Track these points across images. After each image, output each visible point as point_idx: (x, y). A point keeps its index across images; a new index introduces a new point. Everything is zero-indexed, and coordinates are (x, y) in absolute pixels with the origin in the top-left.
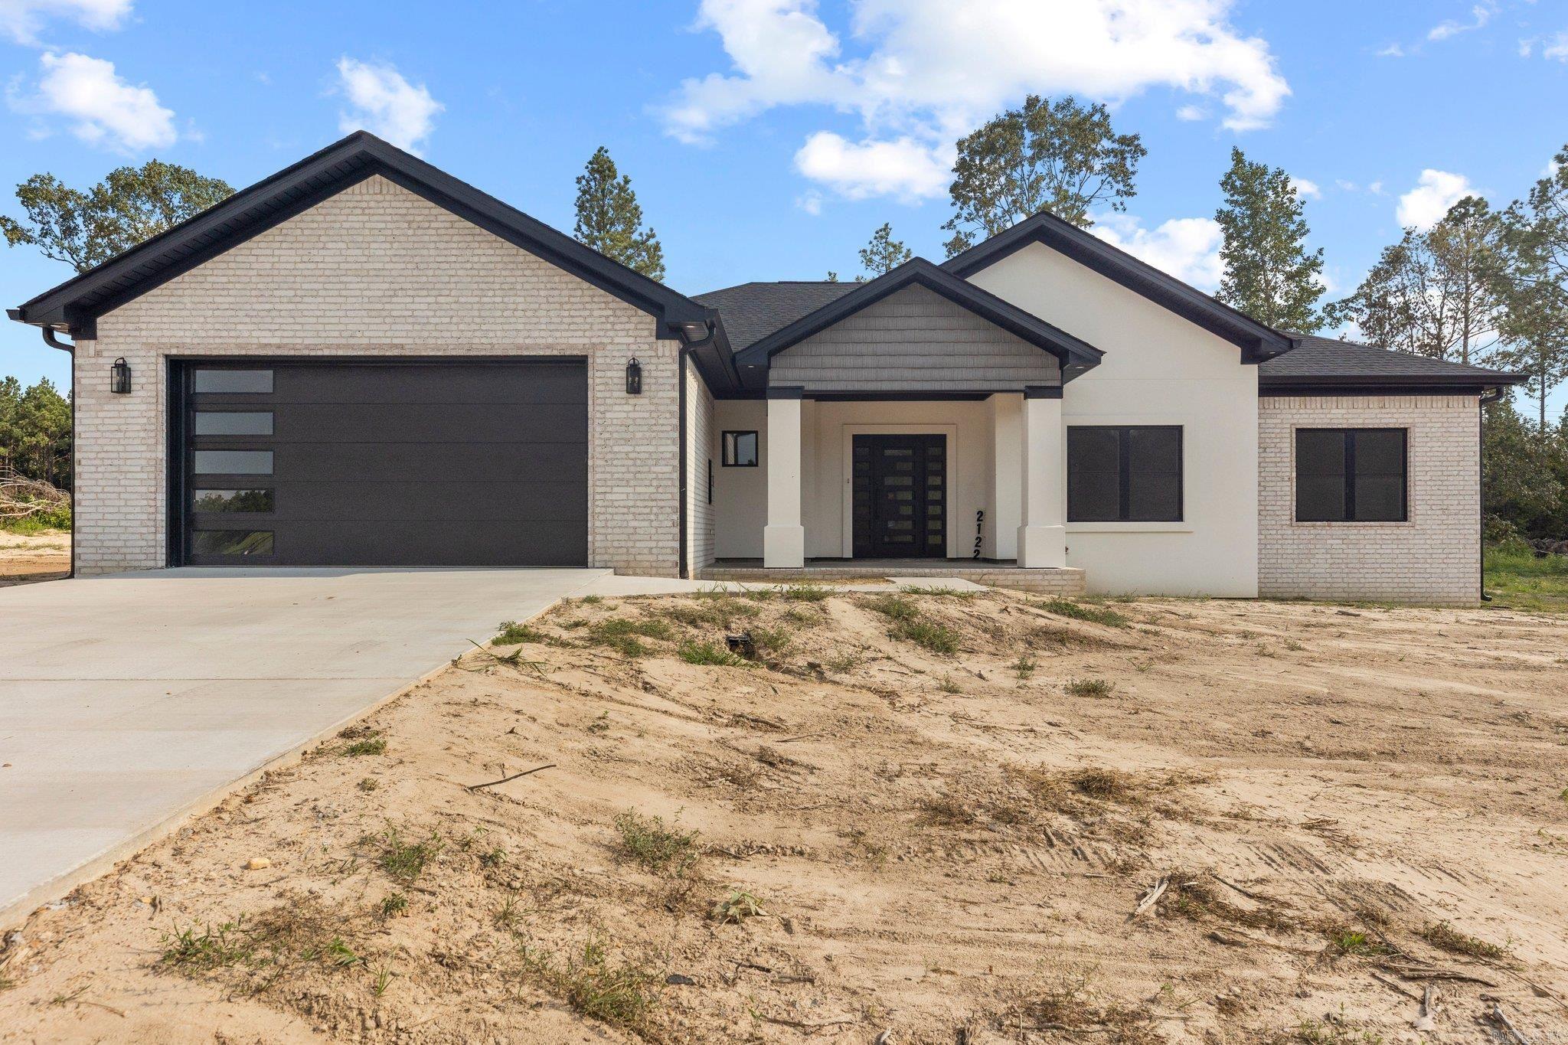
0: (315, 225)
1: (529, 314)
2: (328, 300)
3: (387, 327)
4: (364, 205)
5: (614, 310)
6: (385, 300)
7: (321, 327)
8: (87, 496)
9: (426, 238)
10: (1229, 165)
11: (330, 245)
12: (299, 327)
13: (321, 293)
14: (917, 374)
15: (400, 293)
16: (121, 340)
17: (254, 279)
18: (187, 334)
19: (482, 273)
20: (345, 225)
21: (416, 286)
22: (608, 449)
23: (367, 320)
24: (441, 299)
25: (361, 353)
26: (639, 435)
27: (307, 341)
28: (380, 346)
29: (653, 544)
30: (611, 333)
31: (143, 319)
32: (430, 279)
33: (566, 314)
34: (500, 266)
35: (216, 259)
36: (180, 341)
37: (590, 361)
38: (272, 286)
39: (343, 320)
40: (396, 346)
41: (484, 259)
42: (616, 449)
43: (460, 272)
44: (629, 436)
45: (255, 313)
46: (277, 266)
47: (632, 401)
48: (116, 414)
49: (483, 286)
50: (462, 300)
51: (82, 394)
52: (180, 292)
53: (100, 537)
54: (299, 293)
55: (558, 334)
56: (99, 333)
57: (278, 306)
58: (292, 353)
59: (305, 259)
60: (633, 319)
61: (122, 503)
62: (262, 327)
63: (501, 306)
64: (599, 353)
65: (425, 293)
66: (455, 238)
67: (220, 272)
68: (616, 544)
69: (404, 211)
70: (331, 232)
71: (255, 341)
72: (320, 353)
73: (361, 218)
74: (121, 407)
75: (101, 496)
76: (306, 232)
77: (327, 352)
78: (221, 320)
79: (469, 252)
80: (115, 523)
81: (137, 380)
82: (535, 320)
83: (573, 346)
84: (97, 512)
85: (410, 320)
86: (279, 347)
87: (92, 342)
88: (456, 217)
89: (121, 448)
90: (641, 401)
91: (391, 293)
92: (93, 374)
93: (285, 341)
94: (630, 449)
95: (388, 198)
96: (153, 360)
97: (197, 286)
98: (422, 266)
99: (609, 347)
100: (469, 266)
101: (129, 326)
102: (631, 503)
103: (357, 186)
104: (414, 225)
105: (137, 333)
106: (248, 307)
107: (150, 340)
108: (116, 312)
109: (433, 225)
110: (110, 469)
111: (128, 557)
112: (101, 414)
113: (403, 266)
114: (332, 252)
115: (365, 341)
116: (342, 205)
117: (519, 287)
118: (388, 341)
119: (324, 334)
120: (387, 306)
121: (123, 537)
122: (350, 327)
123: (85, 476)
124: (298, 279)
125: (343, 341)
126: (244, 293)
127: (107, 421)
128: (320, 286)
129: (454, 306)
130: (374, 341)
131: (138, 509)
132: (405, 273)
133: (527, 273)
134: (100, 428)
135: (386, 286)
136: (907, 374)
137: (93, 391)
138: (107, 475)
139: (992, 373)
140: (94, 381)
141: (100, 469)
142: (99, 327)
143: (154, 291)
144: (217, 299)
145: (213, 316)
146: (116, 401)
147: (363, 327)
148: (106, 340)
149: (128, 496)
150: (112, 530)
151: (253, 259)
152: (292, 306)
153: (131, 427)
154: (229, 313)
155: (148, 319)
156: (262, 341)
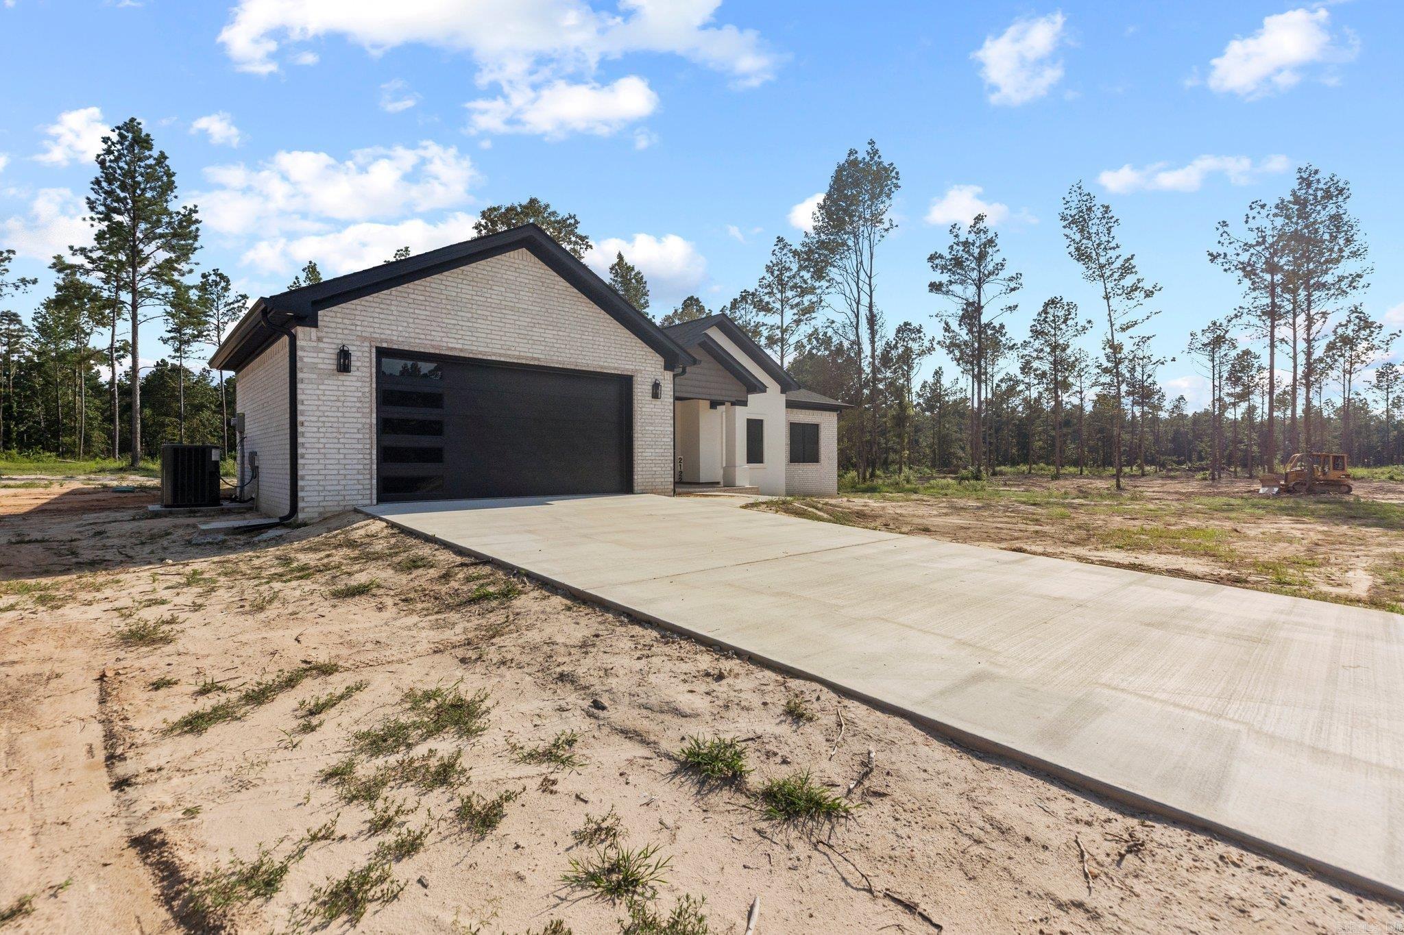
0: (485, 273)
1: (606, 348)
2: (494, 323)
3: (530, 346)
4: (516, 266)
5: (646, 352)
6: (528, 328)
7: (489, 341)
8: (309, 451)
9: (552, 294)
10: (616, 260)
11: (494, 288)
12: (474, 339)
13: (489, 318)
14: (697, 390)
15: (537, 325)
16: (340, 331)
18: (394, 333)
19: (583, 321)
20: (504, 276)
21: (546, 323)
22: (643, 428)
23: (518, 340)
24: (561, 333)
25: (515, 361)
26: (657, 421)
27: (480, 349)
28: (526, 358)
29: (663, 479)
30: (644, 365)
31: (357, 318)
32: (555, 320)
33: (623, 350)
34: (591, 318)
35: (416, 282)
36: (389, 337)
37: (635, 378)
38: (456, 308)
39: (503, 338)
40: (535, 359)
42: (647, 428)
43: (571, 318)
44: (652, 421)
45: (444, 325)
46: (460, 295)
47: (654, 402)
48: (336, 388)
49: (583, 329)
50: (572, 335)
51: (305, 370)
52: (388, 302)
53: (321, 483)
54: (475, 316)
55: (620, 362)
56: (320, 323)
57: (460, 323)
58: (471, 356)
59: (479, 293)
60: (654, 358)
61: (342, 456)
62: (450, 335)
63: (592, 342)
64: (639, 375)
65: (551, 328)
68: (647, 480)
69: (539, 275)
70: (496, 279)
71: (445, 344)
72: (489, 358)
73: (514, 273)
74: (339, 383)
75: (322, 451)
77: (494, 358)
78: (420, 326)
79: (575, 307)
80: (336, 472)
81: (355, 363)
82: (609, 352)
83: (627, 370)
84: (319, 463)
85: (544, 343)
86: (461, 350)
87: (314, 329)
88: (568, 285)
89: (340, 414)
90: (658, 402)
91: (532, 325)
92: (315, 355)
93: (466, 347)
94: (653, 428)
95: (530, 264)
96: (367, 349)
97: (402, 299)
98: (550, 311)
99: (643, 372)
100: (576, 315)
101: (346, 321)
102: (653, 458)
103: (512, 253)
104: (546, 284)
105: (353, 328)
106: (440, 320)
107: (364, 334)
108: (334, 308)
110: (330, 430)
111: (347, 498)
112: (322, 387)
113: (539, 309)
114: (496, 292)
115: (517, 353)
116: (503, 262)
117: (601, 332)
118: (530, 355)
119: (491, 346)
120: (530, 333)
121: (343, 482)
122: (507, 343)
123: (307, 435)
124: (474, 307)
125: (503, 352)
126: (436, 310)
127: (327, 393)
128: (488, 313)
129: (567, 338)
130: (522, 354)
131: (355, 461)
132: (540, 313)
134: (322, 397)
135: (529, 320)
137: (314, 368)
138: (327, 435)
140: (316, 361)
141: (321, 430)
142: (320, 318)
143: (367, 298)
144: (416, 311)
145: (414, 323)
146: (335, 377)
147: (515, 344)
148: (325, 329)
149: (345, 451)
150: (333, 477)
151: (443, 287)
152: (470, 324)
153: (348, 399)
154: (425, 322)
155: (362, 318)
156: (450, 345)
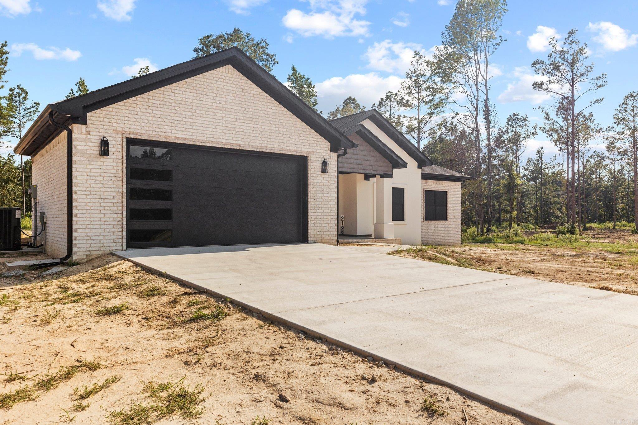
0: (202, 83)
1: (288, 136)
2: (208, 119)
3: (233, 136)
4: (224, 78)
5: (317, 138)
6: (232, 123)
7: (204, 132)
8: (81, 212)
9: (249, 98)
11: (208, 94)
12: (194, 131)
13: (205, 116)
14: (355, 166)
15: (238, 121)
16: (101, 127)
17: (173, 104)
18: (139, 127)
19: (271, 117)
20: (215, 85)
21: (245, 118)
22: (315, 195)
23: (225, 131)
24: (255, 126)
25: (223, 146)
26: (325, 190)
27: (198, 138)
28: (230, 144)
29: (329, 233)
30: (316, 148)
31: (114, 117)
32: (251, 116)
33: (301, 138)
34: (277, 114)
35: (154, 91)
36: (135, 131)
37: (309, 158)
38: (181, 109)
39: (214, 130)
40: (237, 145)
41: (271, 111)
42: (318, 195)
43: (263, 115)
44: (321, 190)
45: (173, 121)
46: (184, 99)
47: (323, 176)
48: (98, 167)
49: (272, 122)
50: (263, 127)
51: (78, 155)
52: (135, 106)
53: (89, 234)
54: (194, 114)
55: (298, 146)
56: (88, 122)
57: (185, 120)
58: (192, 143)
59: (198, 98)
60: (323, 143)
61: (102, 215)
62: (177, 128)
63: (278, 132)
64: (312, 156)
65: (248, 122)
66: (261, 100)
67: (156, 98)
68: (318, 233)
69: (240, 84)
70: (209, 88)
71: (173, 135)
72: (204, 144)
73: (222, 83)
74: (101, 163)
75: (89, 211)
76: (198, 86)
77: (208, 145)
78: (156, 123)
79: (266, 107)
80: (98, 227)
81: (112, 149)
82: (290, 139)
83: (303, 152)
84: (87, 221)
85: (243, 133)
86: (185, 139)
87: (84, 126)
88: (261, 90)
89: (101, 186)
90: (325, 175)
91: (235, 120)
92: (85, 144)
93: (188, 137)
94: (322, 195)
95: (234, 76)
96: (120, 139)
97: (144, 103)
98: (247, 110)
99: (315, 153)
100: (266, 113)
101: (105, 120)
102: (322, 217)
103: (221, 68)
104: (245, 91)
105: (111, 124)
106: (170, 118)
107: (118, 129)
108: (98, 111)
109: (252, 92)
110: (94, 197)
111: (106, 245)
112: (89, 166)
113: (240, 108)
114: (209, 97)
115: (224, 141)
116: (214, 76)
117: (284, 124)
118: (234, 142)
119: (206, 136)
120: (233, 126)
121: (102, 234)
122: (217, 134)
123: (79, 200)
124: (194, 108)
125: (214, 140)
126: (168, 110)
127: (92, 170)
128: (204, 112)
129: (260, 129)
130: (228, 141)
131: (111, 219)
132: (241, 112)
133: (287, 119)
134: (89, 174)
135: (233, 117)
137: (84, 153)
138: (93, 200)
139: (375, 168)
140: (86, 148)
141: (88, 197)
142: (88, 118)
143: (120, 103)
144: (154, 112)
145: (152, 120)
146: (98, 160)
147: (223, 134)
148: (92, 126)
149: (105, 212)
150: (96, 230)
151: (172, 94)
152: (191, 120)
153: (107, 175)
154: (160, 120)
155: (117, 117)
156: (177, 136)
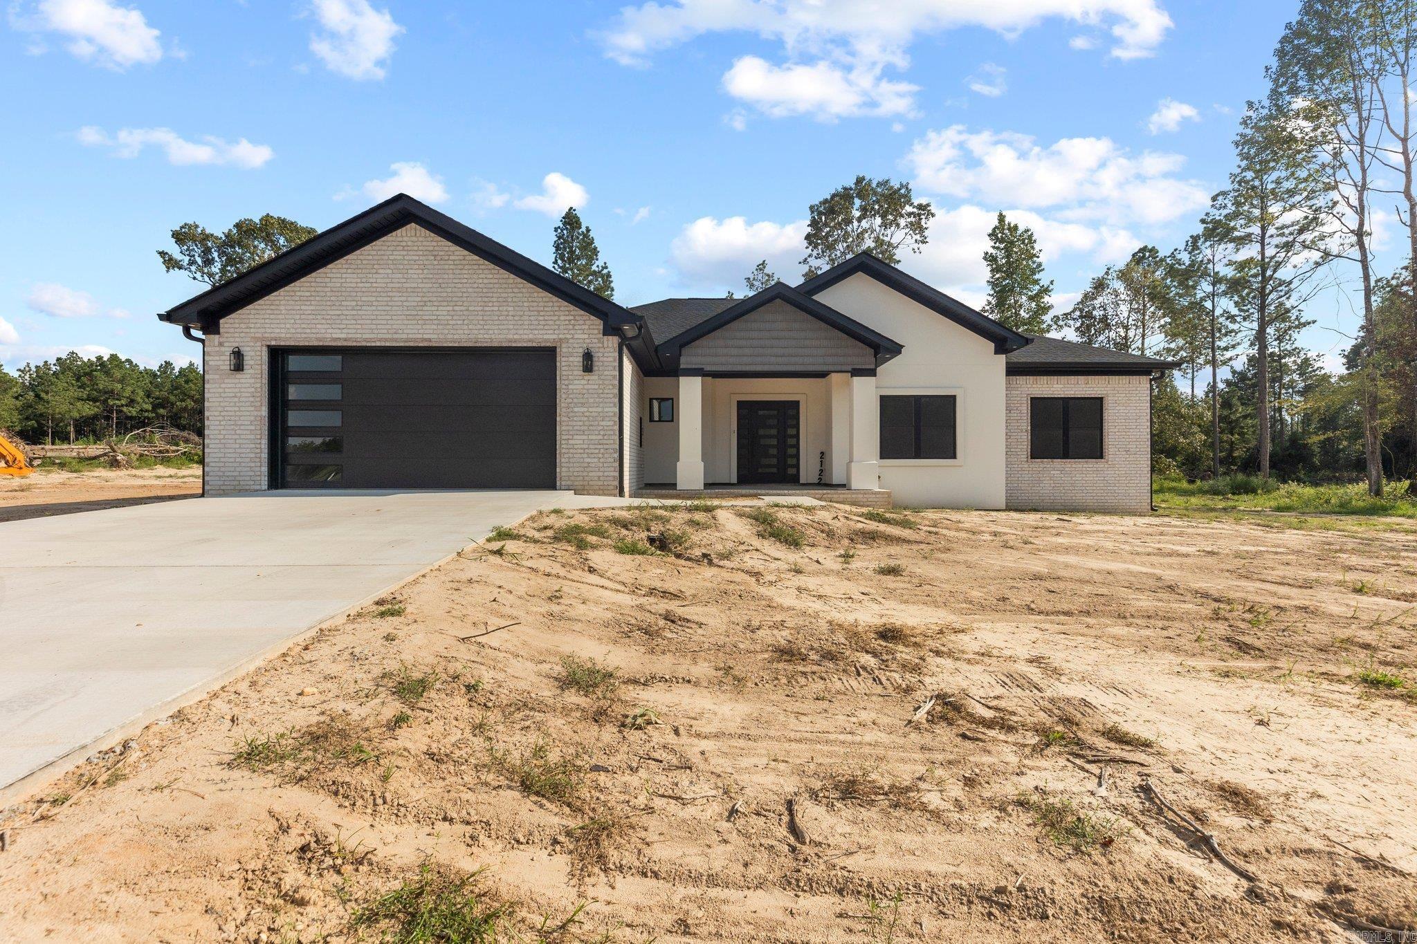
0: (371, 257)
1: (516, 318)
2: (379, 308)
3: (419, 327)
4: (404, 244)
5: (574, 316)
6: (418, 308)
7: (374, 327)
8: (213, 441)
9: (447, 267)
11: (381, 271)
12: (359, 327)
13: (375, 303)
15: (429, 304)
16: (237, 335)
17: (328, 294)
18: (283, 331)
19: (485, 290)
20: (391, 257)
21: (439, 299)
22: (570, 410)
23: (406, 322)
24: (456, 308)
25: (402, 344)
26: (592, 400)
27: (364, 336)
28: (415, 340)
29: (601, 474)
30: (572, 332)
31: (251, 321)
32: (450, 295)
33: (541, 318)
34: (497, 286)
35: (302, 280)
36: (278, 336)
37: (558, 350)
38: (341, 298)
39: (389, 322)
40: (426, 340)
41: (485, 281)
42: (576, 410)
43: (470, 290)
44: (584, 401)
45: (328, 317)
46: (344, 285)
47: (586, 378)
48: (233, 385)
49: (486, 299)
50: (470, 308)
51: (210, 372)
52: (277, 303)
53: (222, 469)
54: (359, 303)
55: (536, 332)
56: (221, 330)
57: (345, 312)
58: (354, 344)
59: (364, 280)
60: (587, 322)
61: (237, 446)
62: (334, 326)
63: (498, 313)
64: (564, 345)
65: (445, 304)
66: (466, 267)
67: (305, 289)
68: (575, 474)
69: (431, 248)
70: (382, 262)
71: (329, 336)
72: (373, 344)
73: (402, 253)
74: (237, 381)
75: (223, 441)
76: (364, 262)
77: (378, 344)
78: (306, 321)
79: (475, 276)
80: (232, 460)
81: (248, 361)
82: (520, 322)
83: (546, 341)
84: (220, 452)
85: (436, 322)
86: (345, 340)
87: (217, 336)
88: (466, 253)
89: (237, 409)
90: (592, 377)
91: (422, 304)
92: (217, 358)
93: (350, 336)
94: (586, 409)
95: (421, 239)
96: (259, 349)
97: (289, 298)
98: (443, 286)
99: (571, 341)
100: (476, 285)
101: (242, 325)
102: (586, 446)
103: (399, 231)
104: (439, 258)
105: (248, 330)
106: (324, 312)
107: (257, 335)
108: (233, 316)
109: (452, 258)
110: (229, 423)
111: (242, 483)
112: (223, 386)
113: (430, 285)
114: (382, 276)
115: (405, 336)
116: (389, 244)
117: (510, 300)
118: (421, 336)
119: (376, 331)
120: (420, 313)
121: (238, 469)
122: (394, 327)
123: (212, 428)
124: (359, 294)
125: (390, 336)
127: (227, 390)
128: (374, 299)
129: (465, 313)
130: (410, 336)
131: (248, 451)
132: (432, 290)
133: (516, 290)
134: (223, 395)
135: (419, 299)
136: (773, 359)
137: (217, 369)
138: (227, 427)
139: (830, 360)
140: (219, 363)
141: (222, 423)
142: (221, 326)
143: (260, 302)
144: (303, 307)
145: (300, 319)
146: (233, 376)
147: (404, 327)
148: (226, 335)
149: (241, 441)
150: (230, 464)
151: (328, 280)
152: (354, 312)
153: (244, 395)
154: (311, 317)
155: (254, 321)
156: (334, 336)
